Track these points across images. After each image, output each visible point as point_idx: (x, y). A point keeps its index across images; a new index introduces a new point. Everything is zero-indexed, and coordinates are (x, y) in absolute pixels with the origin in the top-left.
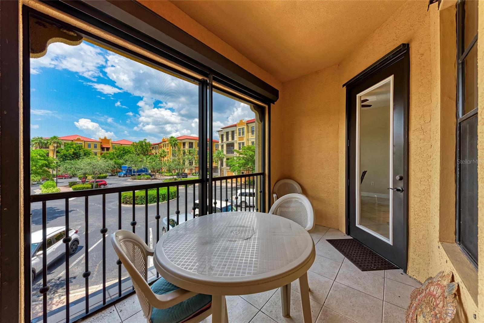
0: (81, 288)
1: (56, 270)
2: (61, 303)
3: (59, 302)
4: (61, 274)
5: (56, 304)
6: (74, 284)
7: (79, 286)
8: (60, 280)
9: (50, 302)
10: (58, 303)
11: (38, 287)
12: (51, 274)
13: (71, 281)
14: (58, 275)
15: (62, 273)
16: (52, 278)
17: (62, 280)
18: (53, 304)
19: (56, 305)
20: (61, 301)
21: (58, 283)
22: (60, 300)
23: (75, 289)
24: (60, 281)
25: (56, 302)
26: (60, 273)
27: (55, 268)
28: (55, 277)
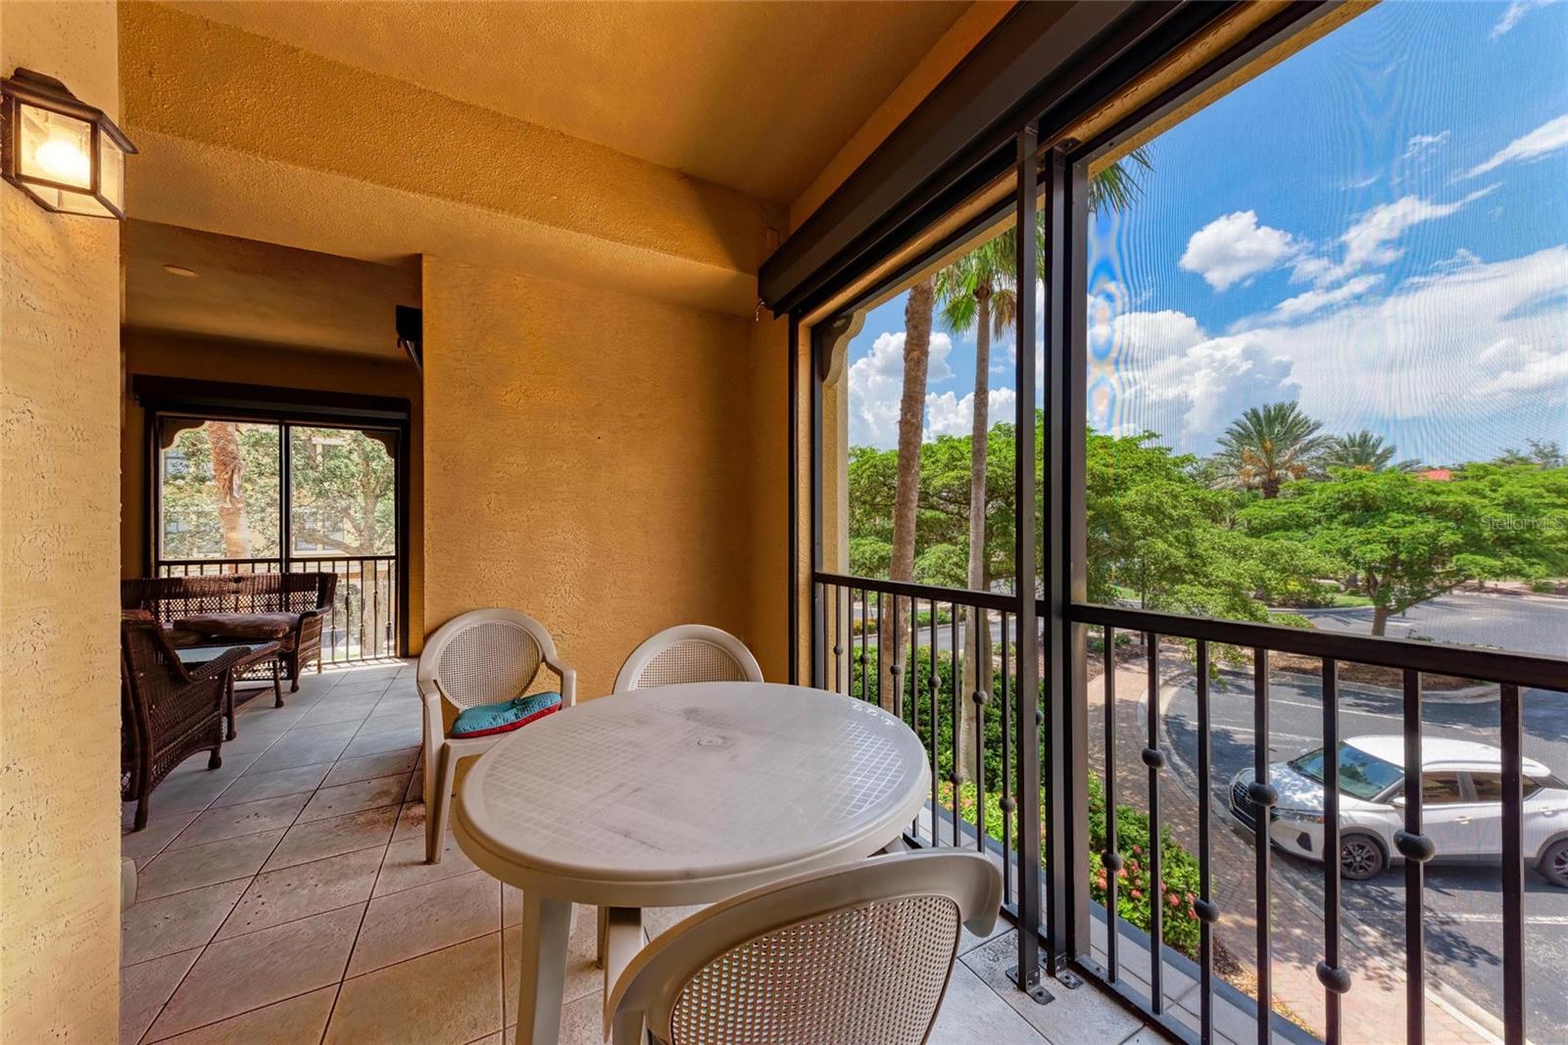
0: (1488, 1010)
1: (1464, 892)
2: (1381, 982)
3: (1381, 976)
4: (1467, 916)
5: (1370, 973)
6: (1478, 979)
7: (1487, 997)
8: (1446, 927)
9: (1364, 954)
10: (1374, 975)
11: (1380, 899)
12: (1441, 895)
13: (1476, 961)
14: (1454, 911)
15: (1473, 916)
16: (1433, 906)
17: (1450, 935)
18: (1364, 966)
19: (1367, 975)
20: (1388, 976)
21: (1434, 932)
22: (1388, 973)
23: (1467, 995)
24: (1443, 931)
25: (1375, 969)
26: (1466, 912)
27: (1465, 888)
28: (1443, 909)
